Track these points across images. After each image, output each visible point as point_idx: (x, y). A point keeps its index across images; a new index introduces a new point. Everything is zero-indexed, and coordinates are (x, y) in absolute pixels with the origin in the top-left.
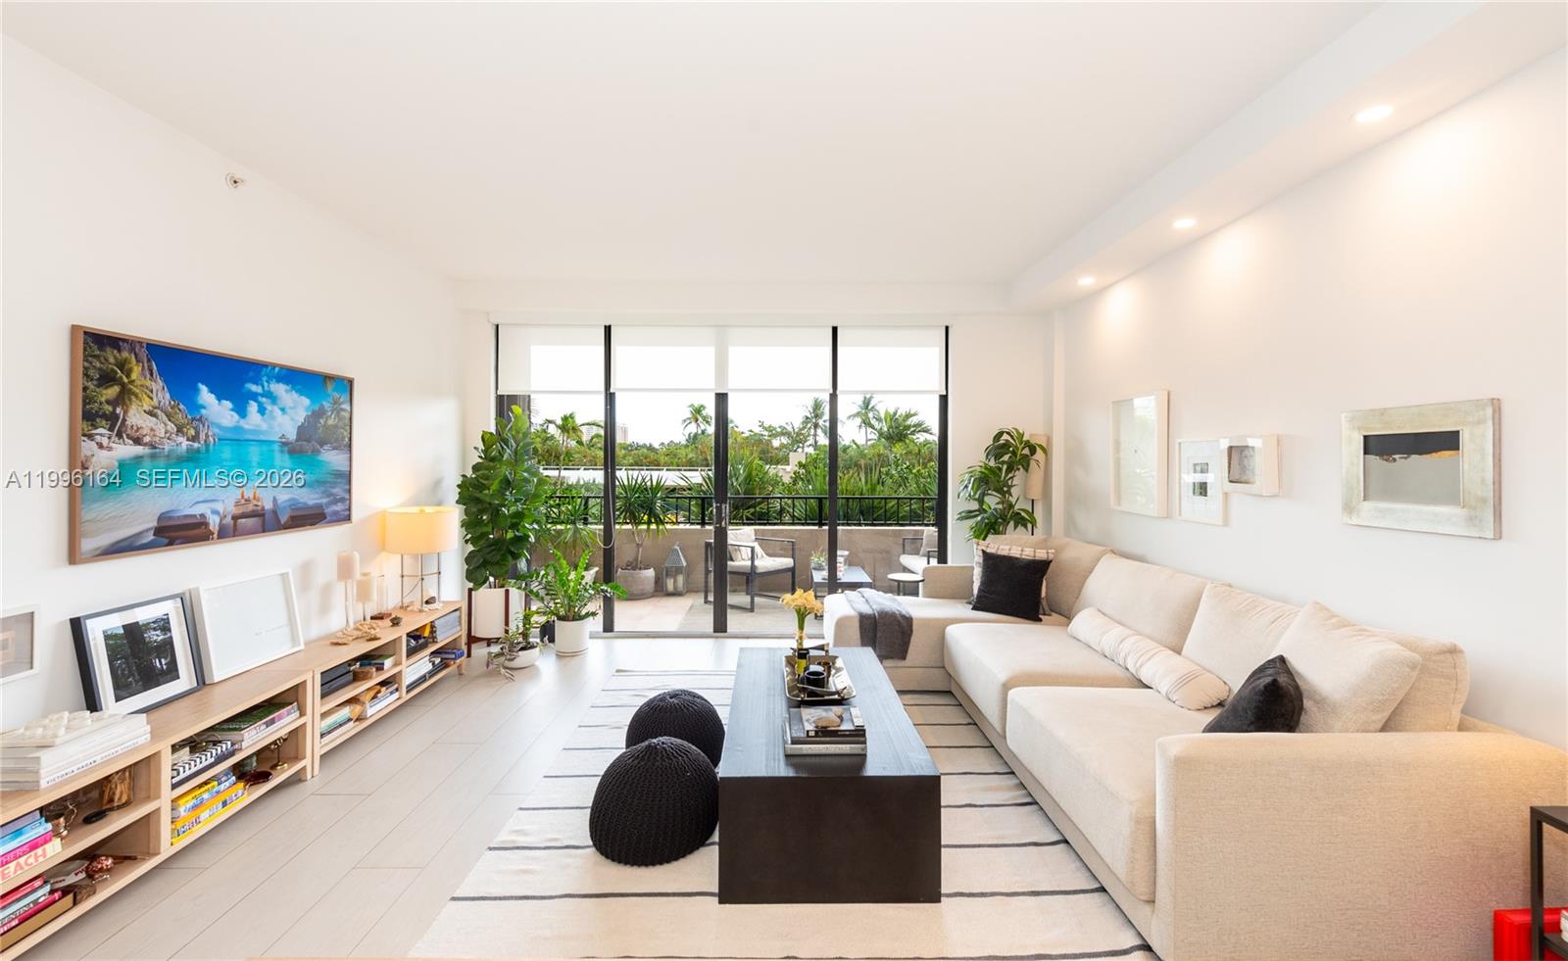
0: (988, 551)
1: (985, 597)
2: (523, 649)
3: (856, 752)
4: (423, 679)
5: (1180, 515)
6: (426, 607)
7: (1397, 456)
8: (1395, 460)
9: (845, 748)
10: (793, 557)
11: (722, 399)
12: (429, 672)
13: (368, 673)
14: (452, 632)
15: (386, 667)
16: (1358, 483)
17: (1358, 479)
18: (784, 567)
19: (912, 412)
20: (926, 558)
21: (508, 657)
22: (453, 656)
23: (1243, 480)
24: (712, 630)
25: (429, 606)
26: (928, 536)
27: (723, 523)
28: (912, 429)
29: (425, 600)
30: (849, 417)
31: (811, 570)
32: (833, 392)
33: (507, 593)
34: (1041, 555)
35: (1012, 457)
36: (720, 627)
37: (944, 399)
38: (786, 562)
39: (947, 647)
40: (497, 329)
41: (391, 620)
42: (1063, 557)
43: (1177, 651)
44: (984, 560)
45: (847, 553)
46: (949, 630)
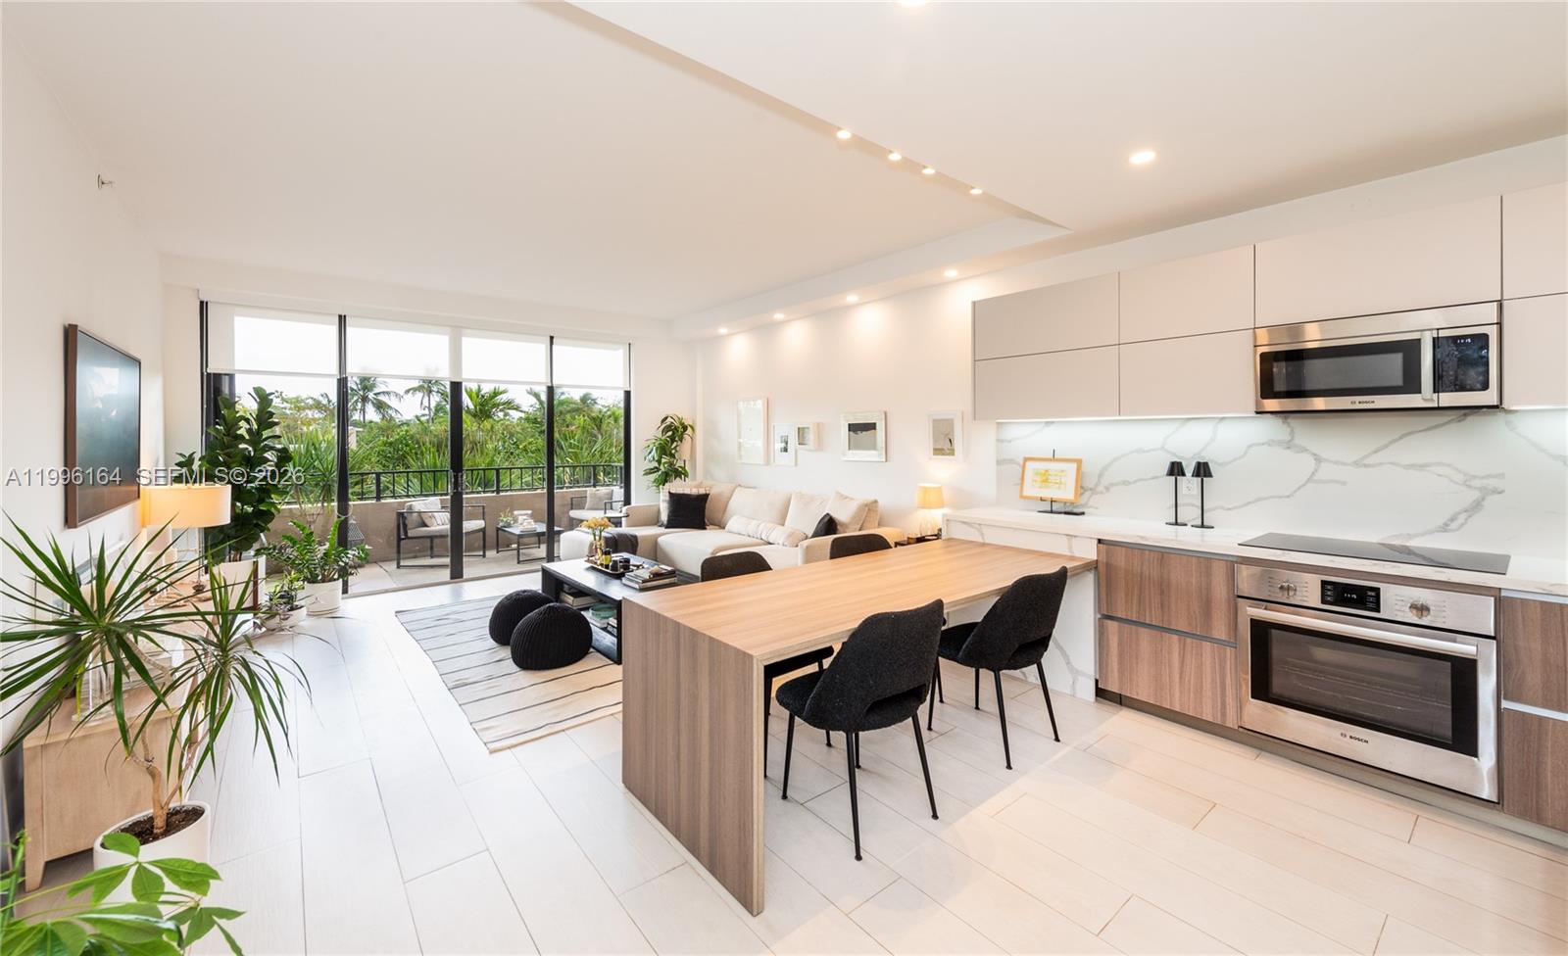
0: (676, 492)
1: (674, 519)
2: (288, 610)
5: (775, 463)
7: (858, 432)
8: (857, 434)
10: (483, 518)
11: (456, 388)
16: (846, 443)
17: (846, 441)
18: (479, 528)
21: (281, 618)
23: (803, 443)
24: (450, 579)
27: (460, 489)
30: (408, 392)
31: (498, 529)
32: (550, 385)
33: (256, 564)
34: (702, 491)
35: (675, 433)
36: (457, 574)
37: (628, 394)
38: (479, 524)
39: (661, 549)
40: (203, 306)
41: (194, 588)
42: (713, 492)
43: (783, 525)
44: (670, 497)
45: (530, 512)
46: (660, 540)
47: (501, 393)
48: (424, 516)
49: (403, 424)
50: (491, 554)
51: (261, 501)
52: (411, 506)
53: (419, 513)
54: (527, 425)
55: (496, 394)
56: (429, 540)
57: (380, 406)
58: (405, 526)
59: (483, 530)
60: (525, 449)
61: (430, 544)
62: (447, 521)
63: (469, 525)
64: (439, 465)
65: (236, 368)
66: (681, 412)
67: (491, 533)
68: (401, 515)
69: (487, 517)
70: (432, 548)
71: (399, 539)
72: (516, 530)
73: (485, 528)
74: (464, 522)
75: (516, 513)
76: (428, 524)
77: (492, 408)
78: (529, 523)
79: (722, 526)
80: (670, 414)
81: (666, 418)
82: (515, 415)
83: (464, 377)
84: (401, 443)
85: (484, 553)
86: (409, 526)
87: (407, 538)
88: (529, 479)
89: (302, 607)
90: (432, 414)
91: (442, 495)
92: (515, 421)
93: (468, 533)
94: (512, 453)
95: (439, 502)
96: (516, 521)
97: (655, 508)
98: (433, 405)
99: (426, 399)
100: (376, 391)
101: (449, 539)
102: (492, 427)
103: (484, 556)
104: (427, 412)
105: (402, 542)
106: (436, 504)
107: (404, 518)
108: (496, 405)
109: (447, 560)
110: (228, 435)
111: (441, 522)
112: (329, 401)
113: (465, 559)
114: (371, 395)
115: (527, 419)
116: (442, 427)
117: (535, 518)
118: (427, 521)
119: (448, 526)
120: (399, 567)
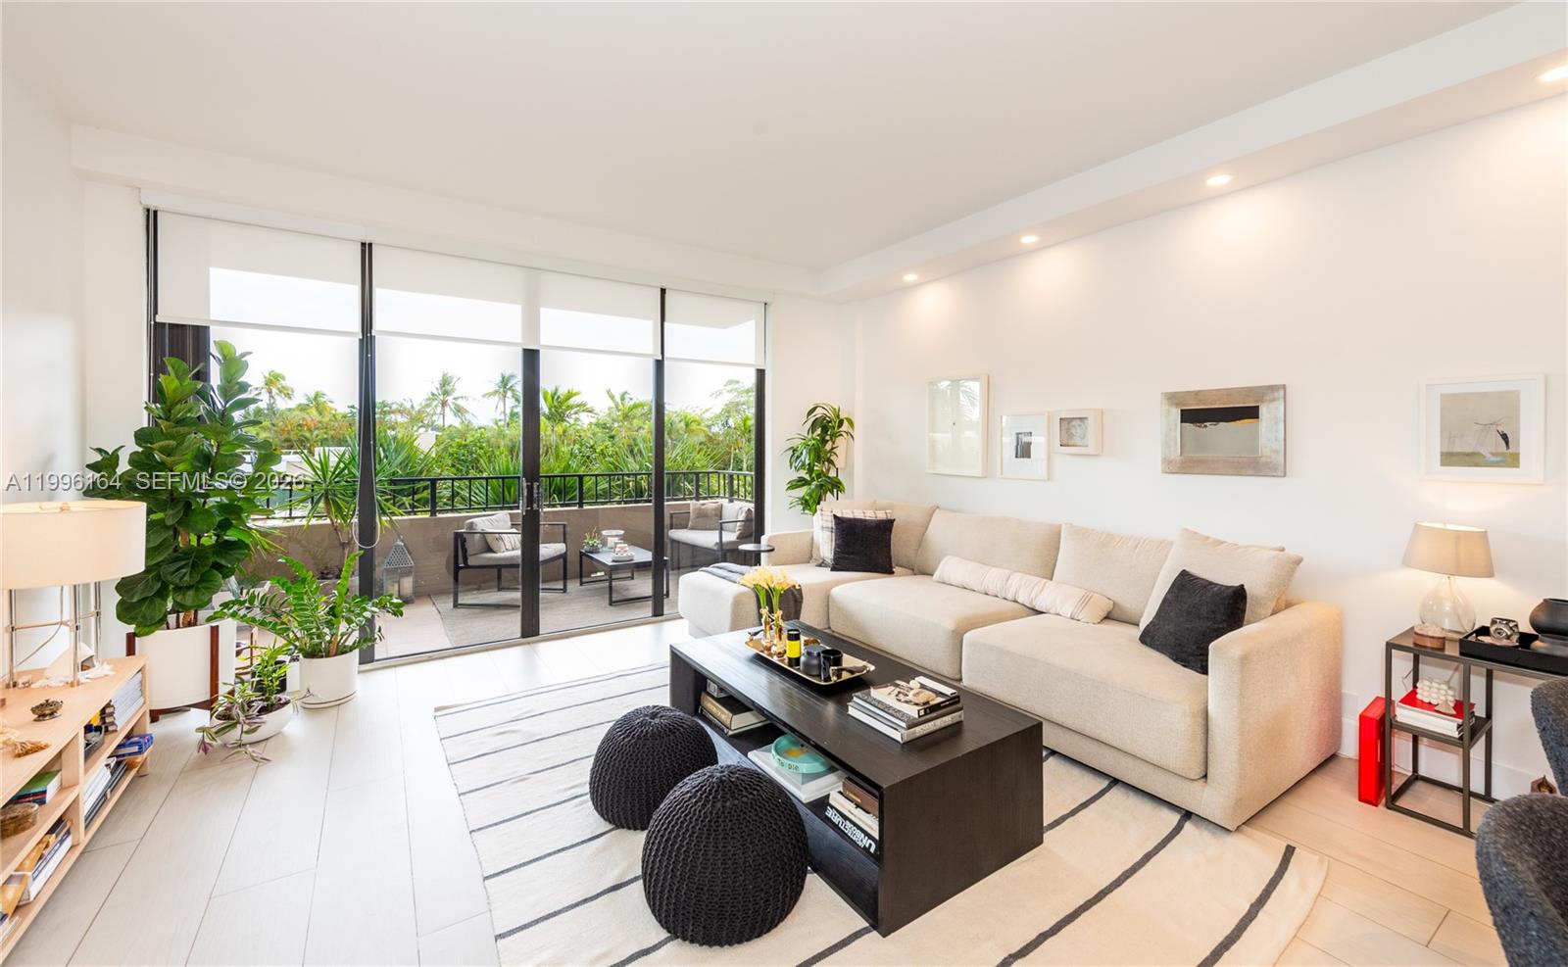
0: (839, 515)
1: (844, 558)
2: (264, 710)
3: (955, 721)
4: (103, 798)
5: (1002, 474)
6: (82, 676)
7: (1208, 424)
8: (1206, 426)
9: (948, 720)
10: (564, 542)
11: (531, 358)
12: (109, 786)
13: (26, 817)
14: (133, 710)
15: (49, 797)
16: (1176, 443)
17: (1176, 440)
18: (558, 553)
19: (574, 392)
20: (717, 532)
21: (246, 727)
22: (136, 749)
23: (1070, 444)
24: (519, 635)
25: (90, 673)
26: (695, 510)
27: (535, 505)
28: (575, 409)
29: (80, 661)
30: (484, 396)
31: (582, 555)
32: (660, 358)
33: (215, 631)
34: (881, 516)
35: (827, 428)
36: (530, 630)
37: (761, 374)
38: (558, 548)
39: (840, 609)
40: (152, 218)
41: (33, 710)
42: (899, 516)
43: (1051, 579)
44: (837, 524)
45: (622, 532)
46: (836, 591)
47: (575, 394)
48: (489, 538)
49: (480, 428)
50: (573, 586)
51: (224, 526)
52: (472, 523)
53: (483, 534)
54: (598, 430)
55: (570, 395)
56: (496, 570)
57: (459, 411)
58: (465, 551)
59: (564, 557)
60: (602, 453)
61: (497, 575)
62: (519, 545)
63: (548, 550)
64: (512, 469)
65: (212, 318)
66: (831, 397)
67: (573, 559)
68: (459, 537)
69: (568, 541)
70: (499, 578)
71: (457, 569)
72: (606, 558)
73: (566, 553)
74: (541, 546)
75: (604, 533)
76: (495, 548)
77: (567, 410)
78: (623, 548)
79: (923, 571)
80: (819, 401)
81: (814, 409)
82: (586, 419)
83: (542, 343)
84: (475, 445)
85: (565, 586)
86: (470, 551)
87: (467, 566)
88: (607, 485)
89: (287, 703)
90: (507, 419)
91: (511, 508)
92: (585, 426)
93: (546, 561)
94: (588, 457)
95: (508, 518)
96: (604, 544)
97: (808, 539)
98: (508, 411)
99: (501, 404)
100: (455, 395)
101: (520, 569)
102: (564, 432)
103: (565, 590)
104: (502, 417)
105: (461, 573)
106: (505, 522)
107: (464, 541)
108: (570, 407)
109: (516, 596)
110: (168, 419)
111: (510, 547)
112: (412, 407)
113: (542, 595)
114: (450, 399)
115: (597, 425)
116: (516, 432)
117: (630, 539)
118: (494, 546)
119: (518, 553)
120: (456, 605)
